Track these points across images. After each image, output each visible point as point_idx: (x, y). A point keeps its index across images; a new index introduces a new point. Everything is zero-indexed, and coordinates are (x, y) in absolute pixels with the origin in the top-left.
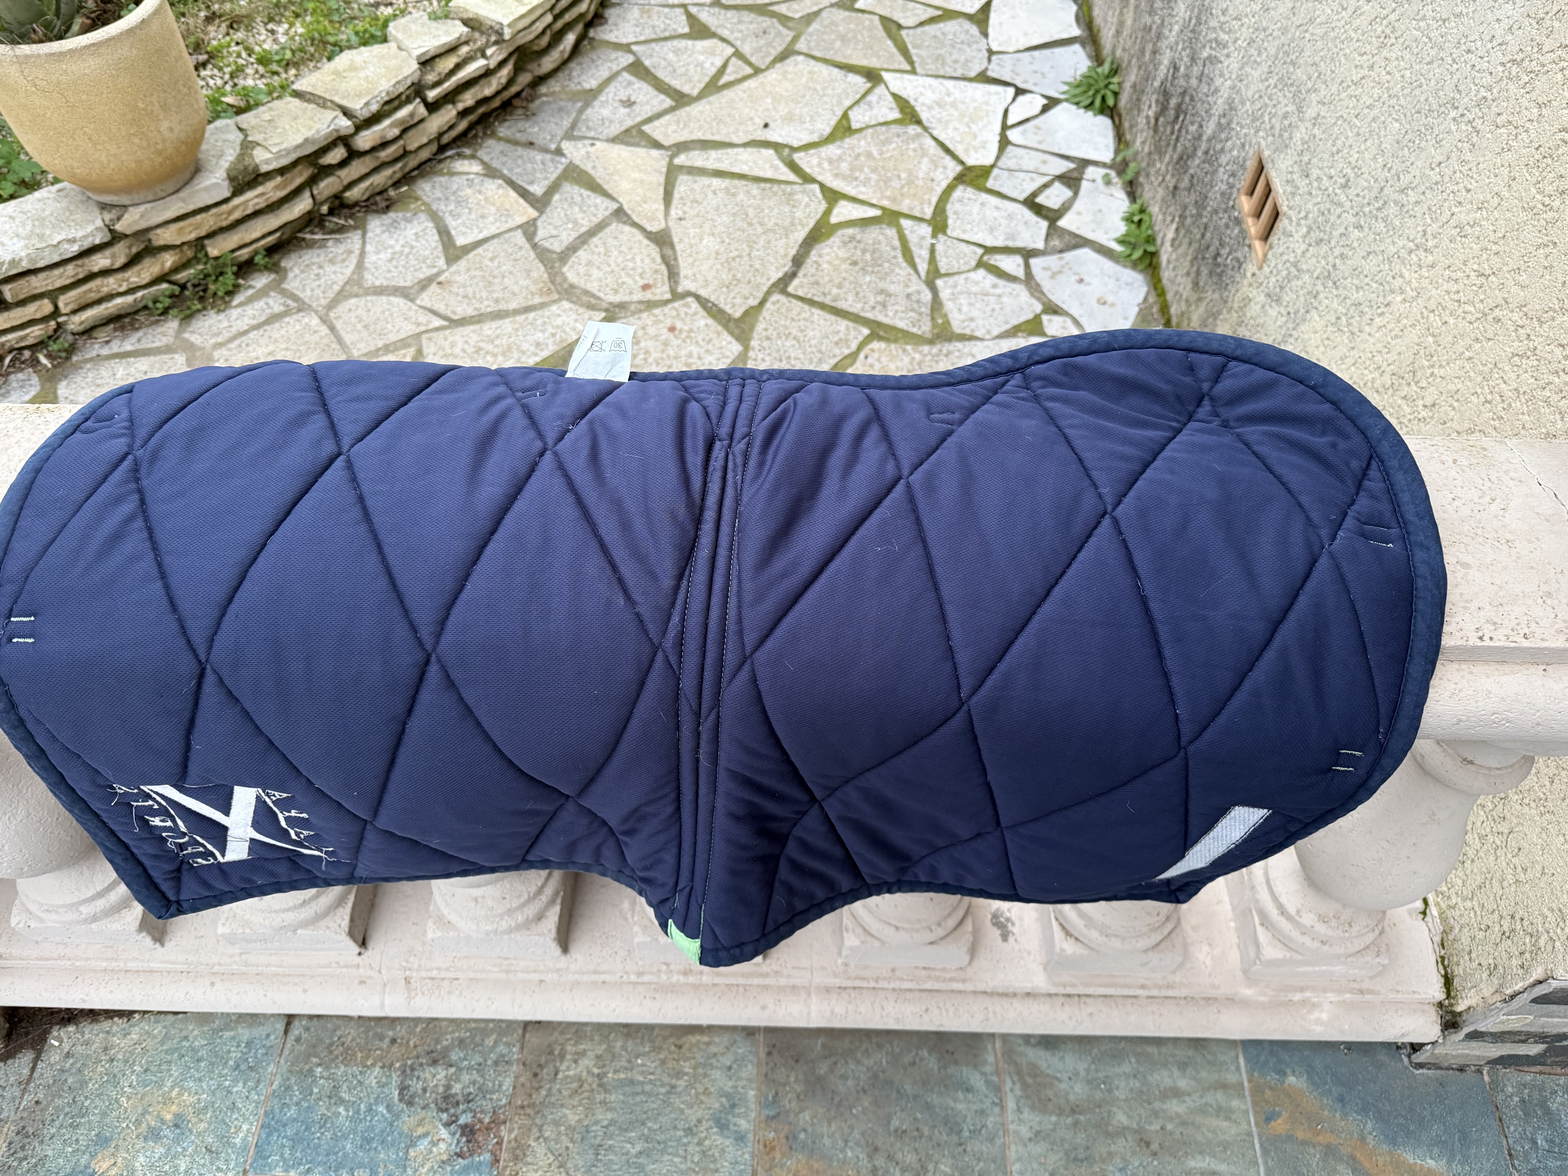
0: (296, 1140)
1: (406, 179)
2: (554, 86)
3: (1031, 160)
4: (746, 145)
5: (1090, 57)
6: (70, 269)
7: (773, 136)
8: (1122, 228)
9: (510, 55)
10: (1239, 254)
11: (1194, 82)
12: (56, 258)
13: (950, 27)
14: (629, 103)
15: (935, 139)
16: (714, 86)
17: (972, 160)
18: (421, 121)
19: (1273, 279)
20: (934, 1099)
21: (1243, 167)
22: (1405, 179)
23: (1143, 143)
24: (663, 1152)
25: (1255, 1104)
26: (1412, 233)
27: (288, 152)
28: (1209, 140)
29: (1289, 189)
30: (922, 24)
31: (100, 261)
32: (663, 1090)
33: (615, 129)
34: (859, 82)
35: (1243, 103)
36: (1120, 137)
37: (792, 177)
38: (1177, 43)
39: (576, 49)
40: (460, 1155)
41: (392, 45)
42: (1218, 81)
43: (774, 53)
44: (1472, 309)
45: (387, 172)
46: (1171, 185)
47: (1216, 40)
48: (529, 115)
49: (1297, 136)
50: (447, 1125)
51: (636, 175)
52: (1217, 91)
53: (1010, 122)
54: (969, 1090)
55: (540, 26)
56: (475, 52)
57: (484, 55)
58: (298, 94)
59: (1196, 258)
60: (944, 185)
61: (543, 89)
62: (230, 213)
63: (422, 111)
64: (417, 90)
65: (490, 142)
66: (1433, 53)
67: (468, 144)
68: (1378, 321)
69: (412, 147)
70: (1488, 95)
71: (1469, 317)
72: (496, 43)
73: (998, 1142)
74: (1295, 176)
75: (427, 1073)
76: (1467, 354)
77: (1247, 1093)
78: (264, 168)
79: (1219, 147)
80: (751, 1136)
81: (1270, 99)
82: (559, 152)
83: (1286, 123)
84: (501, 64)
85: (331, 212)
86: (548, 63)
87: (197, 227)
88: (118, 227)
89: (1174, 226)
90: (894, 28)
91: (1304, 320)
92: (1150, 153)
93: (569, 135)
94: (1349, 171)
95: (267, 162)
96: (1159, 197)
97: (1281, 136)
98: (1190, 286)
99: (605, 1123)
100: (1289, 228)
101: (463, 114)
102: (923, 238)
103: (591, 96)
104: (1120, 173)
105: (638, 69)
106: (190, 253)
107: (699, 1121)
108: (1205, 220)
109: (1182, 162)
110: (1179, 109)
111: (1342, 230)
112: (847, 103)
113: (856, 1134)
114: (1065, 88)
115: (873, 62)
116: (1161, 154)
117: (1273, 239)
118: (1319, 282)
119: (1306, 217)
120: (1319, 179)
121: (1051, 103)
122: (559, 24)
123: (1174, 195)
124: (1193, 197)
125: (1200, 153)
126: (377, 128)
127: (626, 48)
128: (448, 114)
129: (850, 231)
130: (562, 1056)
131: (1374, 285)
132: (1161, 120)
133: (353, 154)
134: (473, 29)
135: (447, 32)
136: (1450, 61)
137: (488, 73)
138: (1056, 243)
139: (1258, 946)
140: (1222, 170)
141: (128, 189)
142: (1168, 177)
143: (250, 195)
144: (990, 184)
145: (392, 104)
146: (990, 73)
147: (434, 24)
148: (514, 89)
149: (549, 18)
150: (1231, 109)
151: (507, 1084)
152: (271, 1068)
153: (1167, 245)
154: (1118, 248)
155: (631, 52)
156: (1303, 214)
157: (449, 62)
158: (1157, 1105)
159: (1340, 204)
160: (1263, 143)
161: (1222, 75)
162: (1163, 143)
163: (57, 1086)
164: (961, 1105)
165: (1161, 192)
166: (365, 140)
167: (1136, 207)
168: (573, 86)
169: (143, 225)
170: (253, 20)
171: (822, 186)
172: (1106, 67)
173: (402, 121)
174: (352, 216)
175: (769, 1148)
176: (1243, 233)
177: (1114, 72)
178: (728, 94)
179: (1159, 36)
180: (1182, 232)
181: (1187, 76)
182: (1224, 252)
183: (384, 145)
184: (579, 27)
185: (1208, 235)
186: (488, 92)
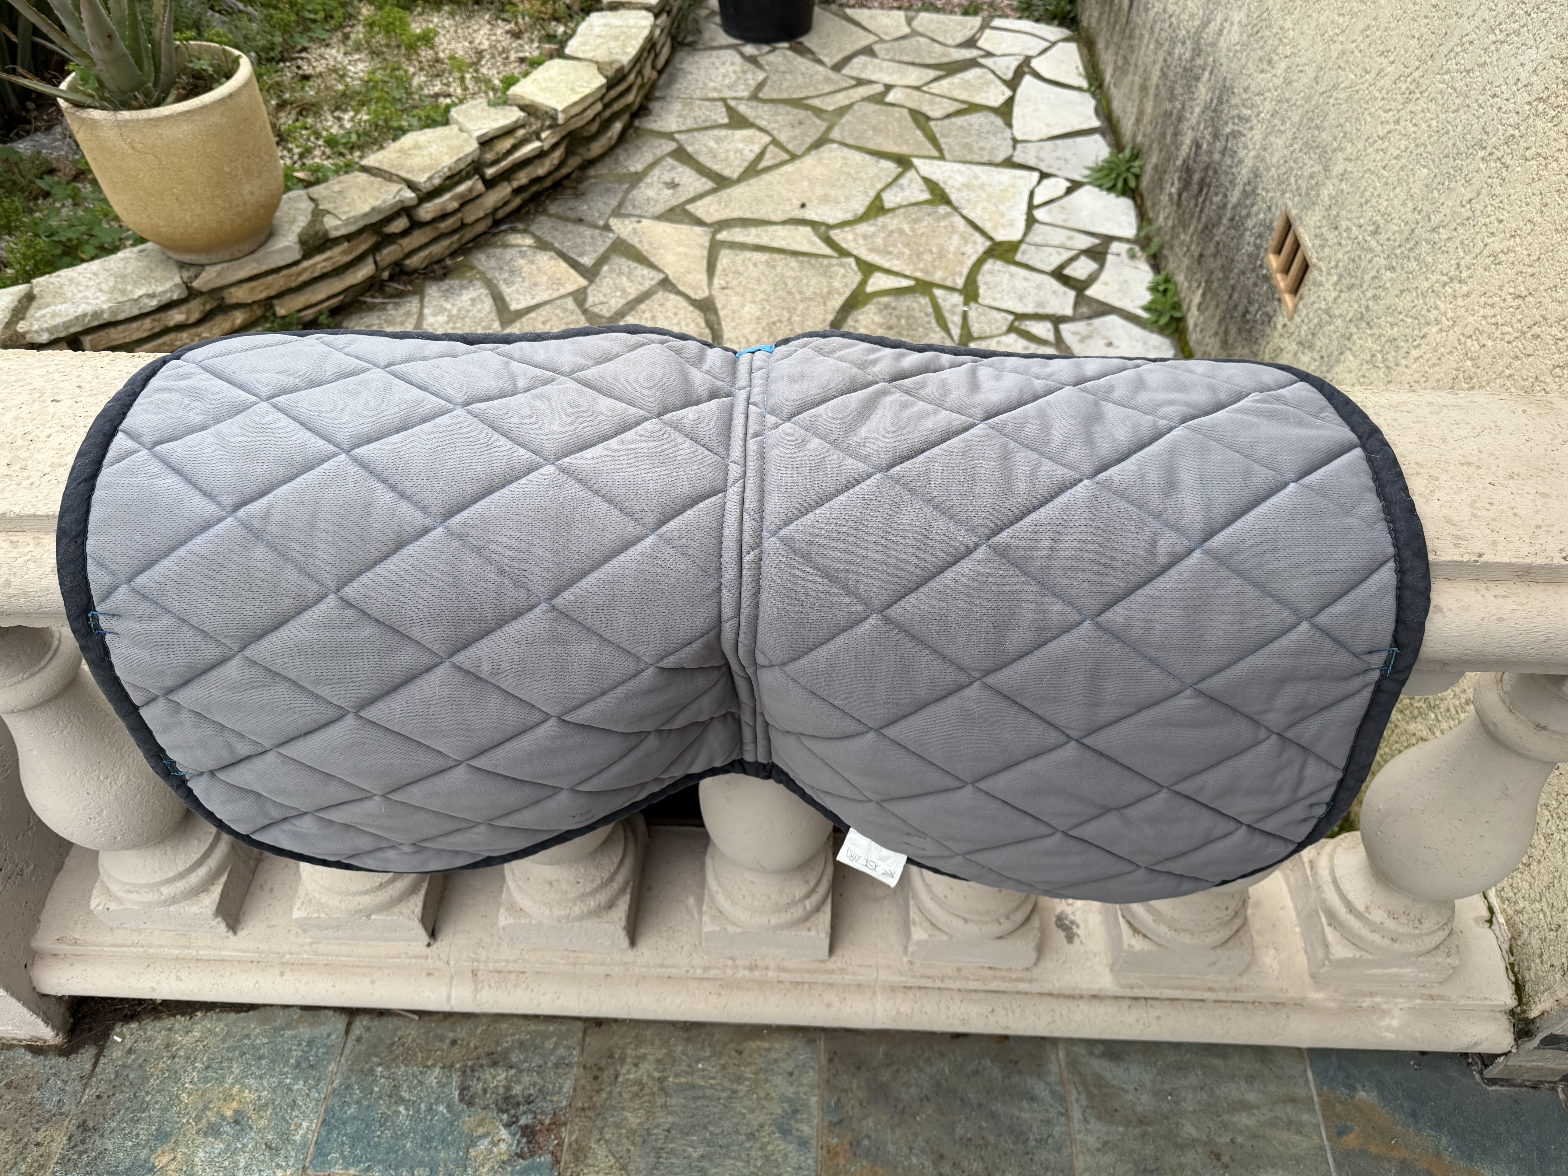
0: (355, 1139)
1: (464, 249)
2: (602, 169)
3: (1059, 236)
4: (784, 223)
5: (1110, 145)
6: (147, 323)
7: (810, 214)
8: (1147, 297)
9: (563, 138)
10: (1269, 309)
11: (1217, 156)
12: (136, 312)
13: (975, 119)
14: (673, 185)
15: (965, 218)
16: (753, 170)
17: (1001, 236)
18: (479, 196)
19: (1305, 328)
20: (999, 1107)
21: (1270, 228)
22: (1435, 219)
23: (1167, 218)
24: (726, 1156)
25: (1326, 1118)
26: (1445, 267)
27: (356, 219)
28: (1234, 207)
29: (1318, 242)
30: (949, 116)
31: (177, 316)
32: (724, 1095)
33: (660, 208)
34: (891, 168)
35: (1268, 170)
36: (1142, 216)
37: (828, 251)
38: (1199, 123)
39: (622, 137)
40: (521, 1156)
41: (454, 128)
42: (1242, 153)
43: (809, 141)
44: (1510, 329)
45: (445, 243)
46: (1196, 254)
47: (1239, 116)
48: (579, 195)
49: (1325, 193)
50: (507, 1125)
51: (681, 249)
52: (1241, 162)
53: (1037, 201)
54: (1033, 1099)
55: (590, 113)
56: (531, 134)
57: (539, 138)
58: (365, 169)
59: (1223, 319)
60: (974, 258)
61: (592, 172)
62: (299, 274)
63: (480, 186)
64: (475, 167)
65: (542, 218)
66: (1458, 101)
67: (520, 220)
68: (1415, 353)
69: (469, 219)
70: (1516, 133)
71: (1507, 337)
72: (550, 127)
73: (1066, 1151)
74: (1324, 230)
75: (488, 1074)
76: (1507, 372)
77: (1317, 1107)
78: (334, 234)
79: (1244, 212)
80: (814, 1142)
81: (1296, 162)
82: (607, 228)
83: (1313, 182)
84: (554, 147)
85: (392, 278)
86: (597, 148)
87: (268, 287)
88: (195, 284)
89: (1200, 291)
90: (922, 120)
91: (1338, 362)
92: (1173, 227)
93: (618, 212)
94: (1378, 218)
95: (337, 228)
96: (1184, 266)
97: (1308, 194)
98: (1218, 345)
99: (667, 1126)
100: (1319, 278)
101: (517, 191)
102: (955, 306)
103: (637, 179)
104: (1143, 248)
105: (681, 155)
106: (259, 312)
107: (761, 1126)
108: (1232, 282)
109: (1207, 230)
110: (1202, 183)
111: (1374, 273)
112: (880, 186)
113: (920, 1142)
114: (1087, 172)
115: (904, 150)
116: (1185, 226)
117: (1303, 290)
118: (1352, 325)
119: (1336, 266)
120: (1348, 229)
121: (1074, 186)
122: (608, 113)
123: (1199, 262)
124: (1219, 262)
125: (1225, 221)
126: (438, 201)
127: (670, 136)
128: (504, 191)
129: (885, 299)
130: (622, 1060)
131: (1409, 320)
132: (1185, 195)
133: (416, 225)
134: (529, 114)
135: (505, 117)
136: (1475, 106)
137: (541, 155)
138: (1084, 310)
139: (1326, 946)
140: (1248, 233)
141: (207, 249)
142: (1193, 247)
143: (318, 258)
144: (1019, 257)
145: (453, 179)
146: (1017, 159)
147: (493, 110)
148: (565, 171)
149: (599, 107)
150: (1256, 176)
151: (568, 1086)
152: (332, 1067)
153: (1194, 311)
154: (1144, 315)
155: (674, 139)
156: (1333, 264)
157: (507, 143)
158: (1226, 1117)
159: (1371, 250)
160: (1290, 204)
161: (1245, 147)
162: (1187, 216)
163: (118, 1083)
164: (1026, 1114)
165: (1186, 261)
166: (427, 211)
167: (1161, 278)
168: (621, 170)
169: (219, 283)
170: (321, 108)
171: (858, 260)
172: (1127, 153)
173: (461, 196)
174: (410, 282)
175: (832, 1153)
176: (1273, 289)
177: (1135, 156)
178: (766, 177)
179: (1180, 119)
180: (1209, 295)
181: (1210, 152)
182: (1252, 309)
183: (444, 216)
184: (626, 117)
185: (1236, 295)
186: (541, 172)
